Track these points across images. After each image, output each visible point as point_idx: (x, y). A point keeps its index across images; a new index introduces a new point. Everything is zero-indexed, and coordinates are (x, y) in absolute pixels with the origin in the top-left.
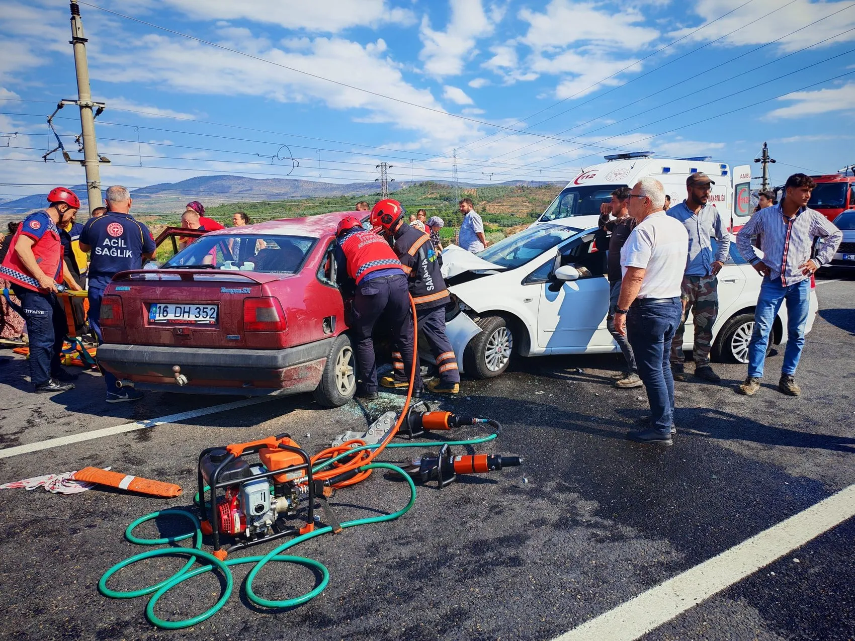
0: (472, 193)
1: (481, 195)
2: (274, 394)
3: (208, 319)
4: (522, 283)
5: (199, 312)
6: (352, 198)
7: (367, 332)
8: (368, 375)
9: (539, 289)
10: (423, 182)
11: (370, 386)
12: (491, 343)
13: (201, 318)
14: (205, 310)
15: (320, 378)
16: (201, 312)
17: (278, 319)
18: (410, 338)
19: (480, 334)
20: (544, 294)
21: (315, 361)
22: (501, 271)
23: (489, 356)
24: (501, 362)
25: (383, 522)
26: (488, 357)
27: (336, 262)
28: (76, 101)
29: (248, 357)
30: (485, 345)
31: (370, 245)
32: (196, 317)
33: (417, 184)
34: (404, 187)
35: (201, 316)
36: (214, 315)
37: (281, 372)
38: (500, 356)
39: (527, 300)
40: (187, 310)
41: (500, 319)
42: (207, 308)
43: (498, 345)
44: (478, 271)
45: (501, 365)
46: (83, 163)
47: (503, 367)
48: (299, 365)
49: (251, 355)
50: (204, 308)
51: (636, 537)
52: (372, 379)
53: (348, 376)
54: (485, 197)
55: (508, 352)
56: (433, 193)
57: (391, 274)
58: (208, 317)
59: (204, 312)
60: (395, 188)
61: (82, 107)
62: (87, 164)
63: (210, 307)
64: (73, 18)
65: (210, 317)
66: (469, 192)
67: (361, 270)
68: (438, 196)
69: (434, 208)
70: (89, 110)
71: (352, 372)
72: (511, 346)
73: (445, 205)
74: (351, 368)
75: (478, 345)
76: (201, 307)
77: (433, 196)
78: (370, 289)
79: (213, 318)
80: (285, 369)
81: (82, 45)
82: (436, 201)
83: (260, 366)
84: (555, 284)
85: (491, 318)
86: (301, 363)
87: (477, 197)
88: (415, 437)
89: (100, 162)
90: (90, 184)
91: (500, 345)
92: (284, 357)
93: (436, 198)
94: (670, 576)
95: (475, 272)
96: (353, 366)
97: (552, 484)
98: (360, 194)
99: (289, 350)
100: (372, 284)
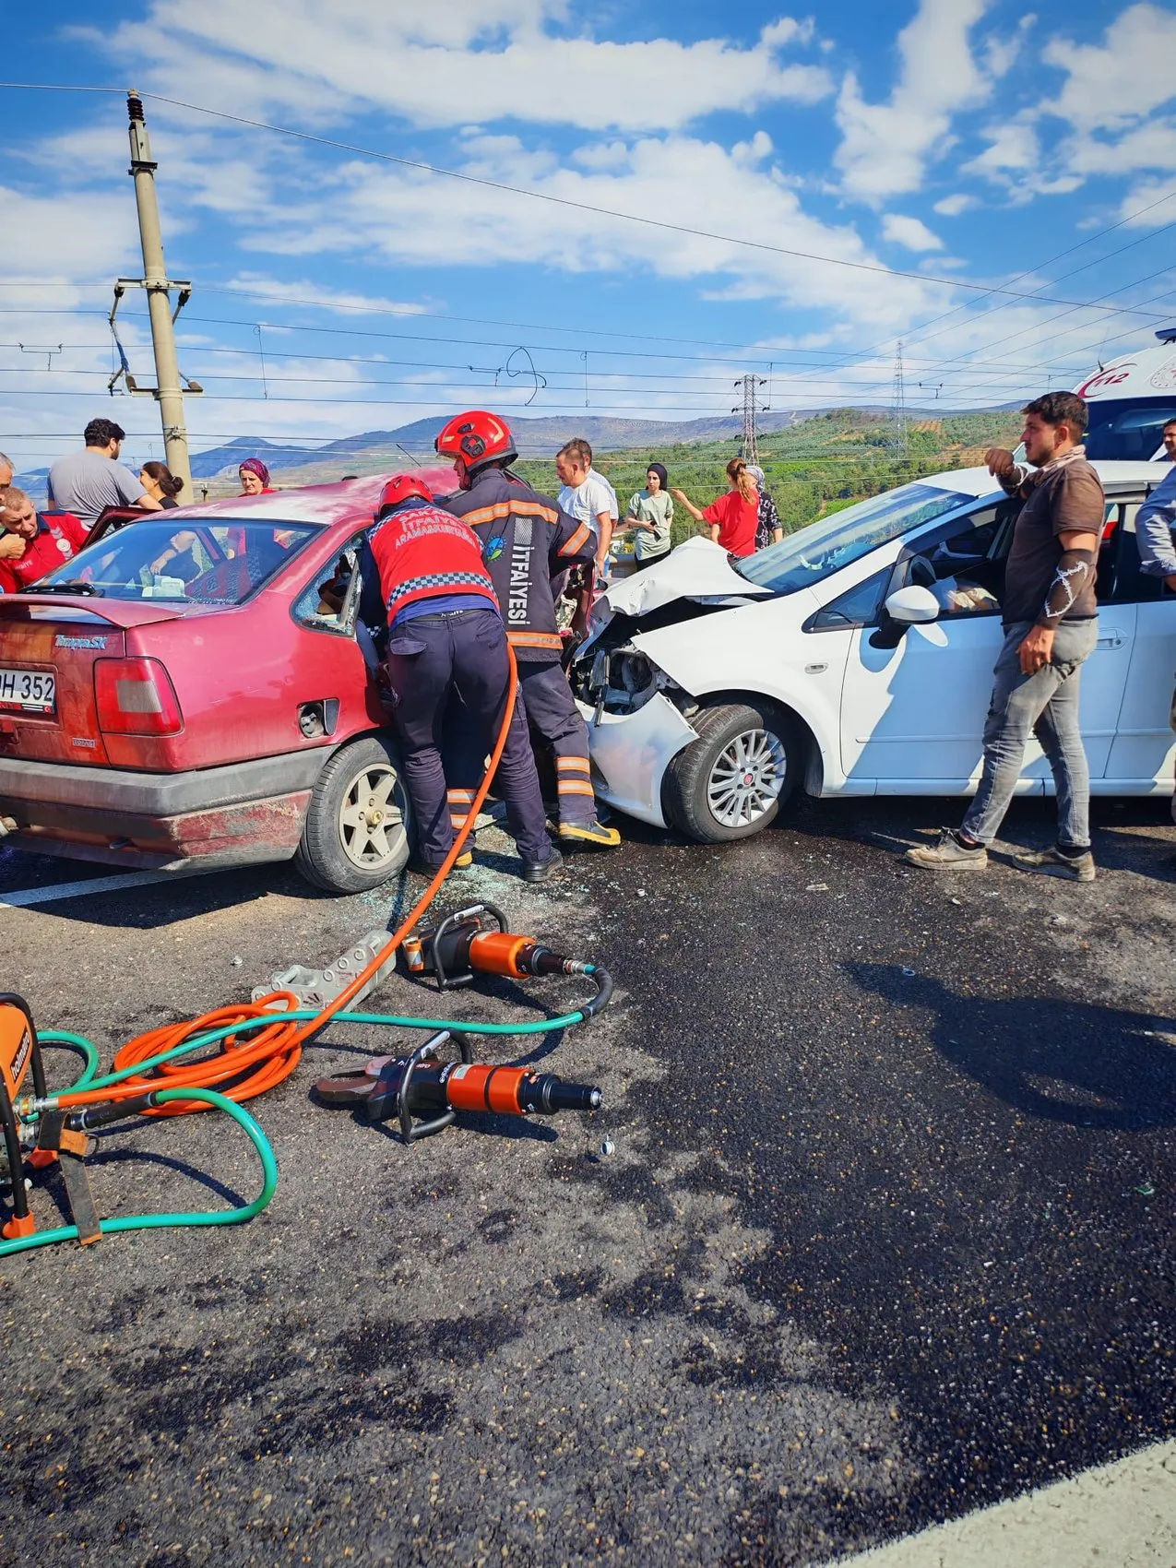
0: (932, 429)
1: (952, 431)
2: (171, 867)
3: (42, 702)
4: (807, 627)
5: (27, 687)
6: (695, 448)
7: (419, 734)
8: (426, 827)
9: (848, 642)
10: (833, 410)
11: (432, 850)
12: (725, 765)
13: (31, 700)
14: (38, 682)
15: (297, 833)
16: (32, 687)
17: (159, 709)
18: (517, 752)
19: (695, 744)
20: (856, 653)
21: (268, 800)
22: (758, 598)
23: (721, 793)
24: (757, 807)
25: (209, 1226)
26: (715, 796)
27: (360, 578)
28: (140, 281)
29: (105, 787)
30: (705, 769)
31: (420, 539)
32: (24, 697)
33: (822, 416)
34: (796, 421)
35: (31, 695)
36: (51, 695)
37: (168, 824)
38: (750, 792)
39: (814, 667)
40: (9, 681)
41: (747, 712)
42: (41, 679)
43: (743, 770)
44: (706, 597)
45: (755, 814)
46: (156, 393)
47: (759, 820)
48: (224, 809)
49: (111, 784)
50: (36, 678)
51: (816, 1380)
52: (436, 837)
53: (387, 828)
54: (958, 436)
55: (777, 785)
56: (852, 431)
57: (456, 608)
58: (43, 696)
59: (36, 686)
60: (777, 425)
61: (150, 291)
62: (161, 396)
63: (45, 676)
64: (133, 127)
65: (46, 699)
66: (927, 428)
67: (392, 598)
68: (863, 437)
69: (853, 461)
70: (161, 295)
71: (400, 820)
72: (783, 772)
73: (876, 455)
74: (398, 810)
75: (689, 770)
76: (32, 675)
77: (853, 438)
78: (406, 641)
79: (50, 699)
80: (177, 819)
81: (147, 174)
82: (857, 447)
83: (127, 809)
84: (888, 632)
85: (724, 709)
86: (228, 804)
87: (941, 437)
88: (451, 988)
89: (184, 391)
90: (168, 432)
91: (749, 770)
92: (176, 792)
93: (858, 441)
94: (834, 1552)
95: (698, 601)
96: (401, 806)
97: (685, 1160)
98: (711, 439)
99: (191, 777)
100: (411, 631)
